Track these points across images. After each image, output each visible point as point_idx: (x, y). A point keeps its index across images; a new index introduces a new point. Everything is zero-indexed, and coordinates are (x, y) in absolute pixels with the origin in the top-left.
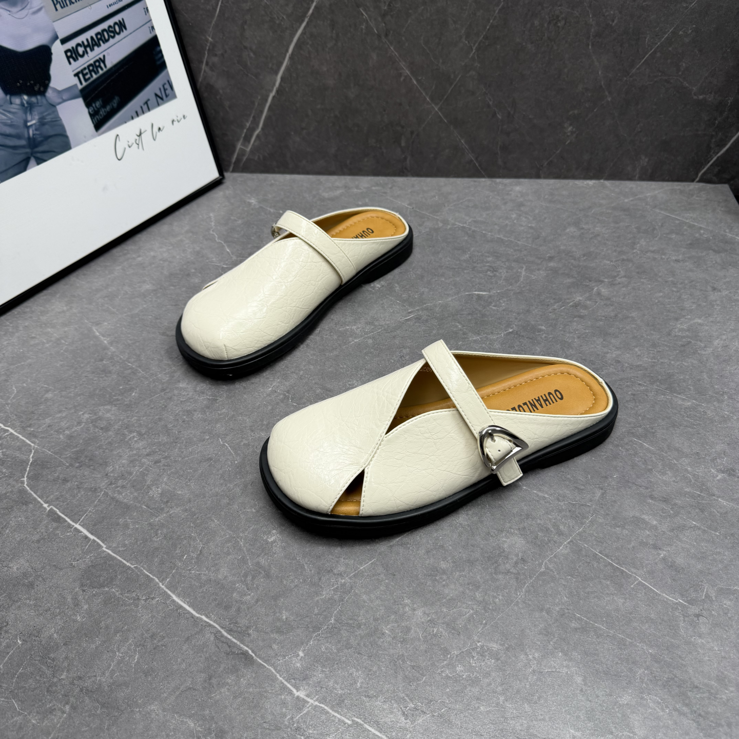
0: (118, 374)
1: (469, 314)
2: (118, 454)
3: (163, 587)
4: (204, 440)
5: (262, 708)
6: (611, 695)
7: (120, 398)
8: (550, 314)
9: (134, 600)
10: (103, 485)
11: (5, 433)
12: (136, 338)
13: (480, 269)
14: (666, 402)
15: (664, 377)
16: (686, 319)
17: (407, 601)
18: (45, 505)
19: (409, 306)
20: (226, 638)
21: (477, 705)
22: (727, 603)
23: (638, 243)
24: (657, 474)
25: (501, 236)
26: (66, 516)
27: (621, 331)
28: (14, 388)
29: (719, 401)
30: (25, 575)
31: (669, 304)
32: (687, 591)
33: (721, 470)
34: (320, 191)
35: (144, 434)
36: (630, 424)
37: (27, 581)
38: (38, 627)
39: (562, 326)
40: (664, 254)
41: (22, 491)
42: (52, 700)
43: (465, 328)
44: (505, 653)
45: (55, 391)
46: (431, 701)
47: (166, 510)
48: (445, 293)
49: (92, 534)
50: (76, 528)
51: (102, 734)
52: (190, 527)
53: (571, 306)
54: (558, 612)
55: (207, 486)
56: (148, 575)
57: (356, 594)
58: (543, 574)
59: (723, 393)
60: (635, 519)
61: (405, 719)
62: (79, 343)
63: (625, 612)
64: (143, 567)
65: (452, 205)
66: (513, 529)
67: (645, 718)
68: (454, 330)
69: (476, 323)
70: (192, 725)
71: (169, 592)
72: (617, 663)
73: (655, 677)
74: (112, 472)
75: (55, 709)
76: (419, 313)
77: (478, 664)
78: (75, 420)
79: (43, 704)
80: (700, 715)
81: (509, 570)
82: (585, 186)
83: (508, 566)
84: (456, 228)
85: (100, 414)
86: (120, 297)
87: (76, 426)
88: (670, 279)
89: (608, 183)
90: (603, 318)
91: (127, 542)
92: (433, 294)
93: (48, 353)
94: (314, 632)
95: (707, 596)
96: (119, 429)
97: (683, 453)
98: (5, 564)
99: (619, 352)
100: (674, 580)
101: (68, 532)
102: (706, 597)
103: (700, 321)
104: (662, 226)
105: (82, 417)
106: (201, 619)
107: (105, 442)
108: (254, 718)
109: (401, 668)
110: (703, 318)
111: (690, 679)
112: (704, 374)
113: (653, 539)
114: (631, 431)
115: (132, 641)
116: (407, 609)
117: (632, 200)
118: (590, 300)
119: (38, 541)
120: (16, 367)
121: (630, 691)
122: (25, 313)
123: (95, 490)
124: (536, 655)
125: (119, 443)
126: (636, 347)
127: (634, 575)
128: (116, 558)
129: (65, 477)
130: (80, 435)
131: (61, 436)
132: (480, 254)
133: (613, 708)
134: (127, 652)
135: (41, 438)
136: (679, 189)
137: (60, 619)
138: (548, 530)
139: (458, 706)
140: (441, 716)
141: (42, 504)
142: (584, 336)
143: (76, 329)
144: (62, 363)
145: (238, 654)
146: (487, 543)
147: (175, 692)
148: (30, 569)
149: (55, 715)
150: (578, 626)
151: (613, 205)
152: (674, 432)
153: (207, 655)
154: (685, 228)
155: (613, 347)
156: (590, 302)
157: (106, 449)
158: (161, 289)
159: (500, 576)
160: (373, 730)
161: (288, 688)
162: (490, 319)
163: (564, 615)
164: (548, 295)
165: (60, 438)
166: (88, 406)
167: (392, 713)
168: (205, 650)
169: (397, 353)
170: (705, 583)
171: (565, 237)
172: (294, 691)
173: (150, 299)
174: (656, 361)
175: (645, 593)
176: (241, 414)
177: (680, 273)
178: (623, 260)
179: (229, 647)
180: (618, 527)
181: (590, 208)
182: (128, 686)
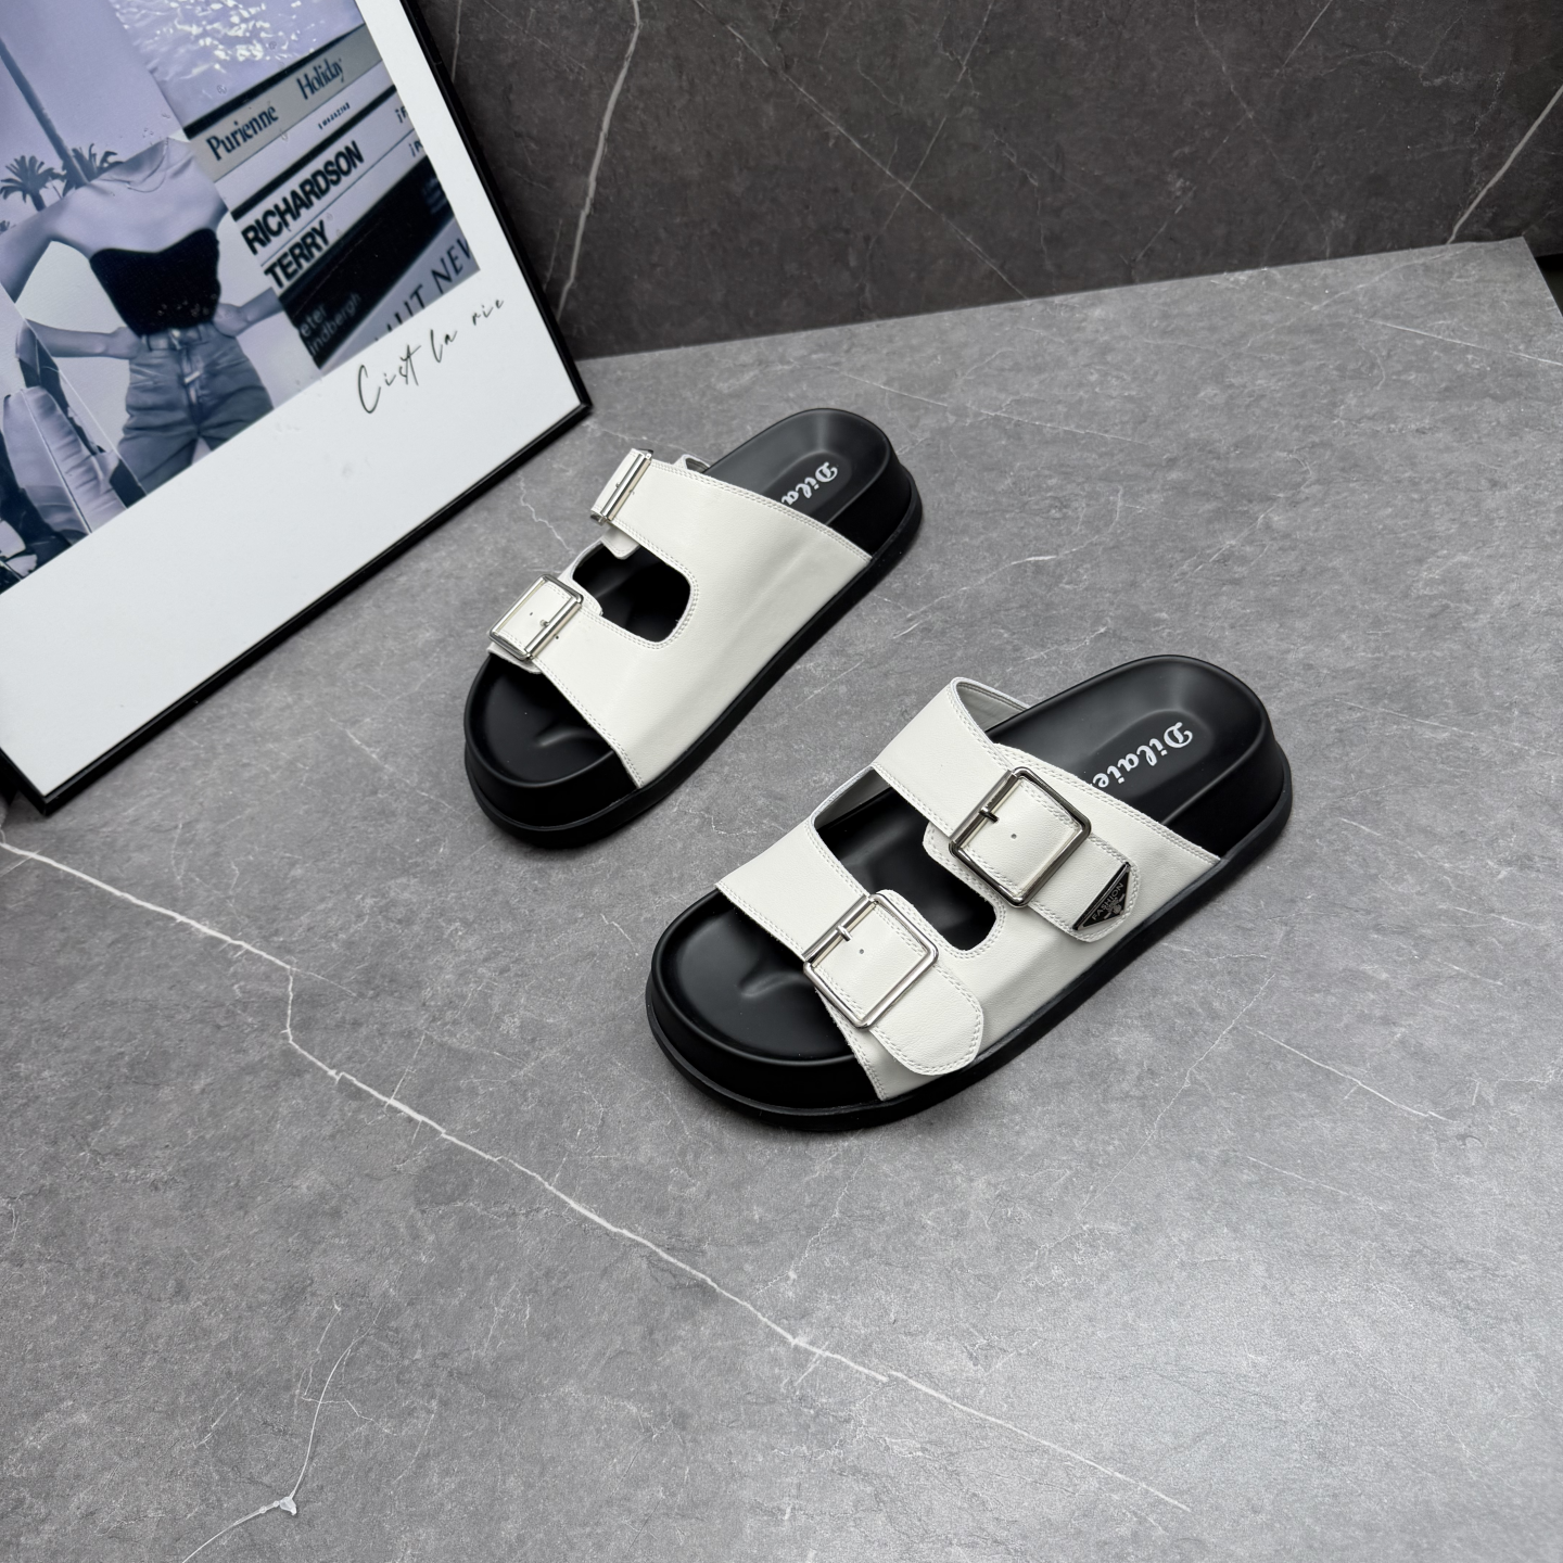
0: (408, 815)
1: (1021, 607)
2: (435, 964)
3: (551, 1188)
4: (576, 921)
5: (740, 1371)
6: (1316, 1290)
7: (420, 860)
8: (1176, 585)
9: (508, 1217)
10: (421, 1023)
11: (237, 952)
12: (426, 741)
13: (1036, 507)
14: (1402, 737)
15: (1398, 686)
16: (1438, 557)
17: (957, 1167)
18: (332, 1073)
19: (908, 607)
20: (667, 1262)
21: (1090, 1331)
22: (1516, 1108)
23: (1342, 402)
24: (1386, 882)
25: (1072, 428)
26: (370, 1086)
27: (1314, 602)
28: (234, 867)
29: (1503, 722)
30: (322, 1196)
31: (1405, 531)
32: (1445, 1094)
33: (1505, 860)
34: (713, 380)
35: (474, 922)
36: (1333, 790)
37: (327, 1207)
38: (362, 1280)
39: (1199, 607)
40: (1394, 421)
41: (288, 1053)
42: (407, 1394)
43: (1015, 636)
44: (1131, 1239)
45: (305, 863)
46: (1014, 1331)
47: (534, 1054)
48: (973, 568)
49: (419, 1112)
50: (390, 1106)
51: (495, 1440)
52: (578, 1080)
53: (1215, 562)
54: (1218, 1157)
55: (594, 1003)
56: (523, 1172)
57: (872, 1164)
58: (1186, 1093)
59: (1511, 704)
60: (1348, 973)
61: (974, 1365)
62: (329, 764)
63: (1336, 1146)
64: (512, 1158)
65: (969, 371)
66: (1131, 1018)
67: (1373, 1322)
68: (997, 643)
69: (1036, 624)
70: (634, 1410)
71: (563, 1196)
72: (1324, 1234)
73: (1389, 1251)
74: (432, 998)
75: (415, 1408)
76: (927, 619)
77: (1087, 1261)
78: (351, 912)
79: (395, 1401)
80: (1468, 1307)
81: (1128, 1092)
82: (1231, 286)
83: (1125, 1086)
84: (981, 422)
85: (392, 894)
86: (382, 663)
87: (355, 923)
88: (1407, 475)
89: (1276, 273)
90: (1278, 579)
91: (478, 1119)
92: (950, 575)
93: (279, 791)
94: (809, 1235)
95: (1480, 1100)
96: (429, 920)
97: (1435, 835)
98: (286, 1182)
99: (1310, 647)
100: (1420, 1077)
101: (378, 1114)
102: (1478, 1102)
103: (1465, 558)
104: (1389, 356)
105: (362, 905)
106: (621, 1235)
107: (409, 946)
108: (730, 1388)
109: (958, 1280)
110: (1472, 552)
111: (1451, 1248)
112: (1475, 669)
113: (1382, 1008)
114: (1337, 805)
115: (517, 1286)
116: (959, 1179)
117: (1327, 305)
118: (1251, 543)
119: (333, 1137)
120: (229, 826)
121: (1347, 1280)
122: (220, 718)
123: (409, 1035)
124: (1185, 1236)
125: (433, 944)
126: (1343, 630)
127: (1349, 1077)
128: (465, 1149)
129: (354, 1019)
130: (365, 938)
131: (334, 945)
132: (1033, 472)
133: (1320, 1311)
134: (512, 1305)
135: (299, 952)
136: (1423, 264)
137: (396, 1263)
138: (1191, 1012)
139: (1058, 1334)
140: (1031, 1354)
141: (326, 1072)
142: (1242, 622)
143: (318, 738)
144: (307, 807)
145: (689, 1287)
146: (1085, 1048)
147: (599, 1362)
148: (328, 1187)
149: (418, 1418)
150: (1254, 1178)
151: (1288, 324)
152: (1417, 796)
153: (641, 1294)
154: (1436, 353)
155: (1299, 636)
156: (1252, 549)
157: (414, 958)
158: (451, 636)
159: (1113, 1106)
160: (924, 1388)
161: (777, 1334)
162: (1063, 611)
163: (1228, 1161)
164: (1170, 544)
165: (332, 949)
166: (368, 883)
167: (951, 1356)
168: (635, 1286)
169: (895, 706)
170: (1477, 1077)
171: (1197, 411)
172: (789, 1337)
173: (436, 660)
174: (1382, 655)
175: (1370, 1108)
176: (632, 863)
177: (1426, 457)
178: (1314, 445)
179: (674, 1276)
180: (1319, 991)
181: (1244, 335)
182: (523, 1361)
